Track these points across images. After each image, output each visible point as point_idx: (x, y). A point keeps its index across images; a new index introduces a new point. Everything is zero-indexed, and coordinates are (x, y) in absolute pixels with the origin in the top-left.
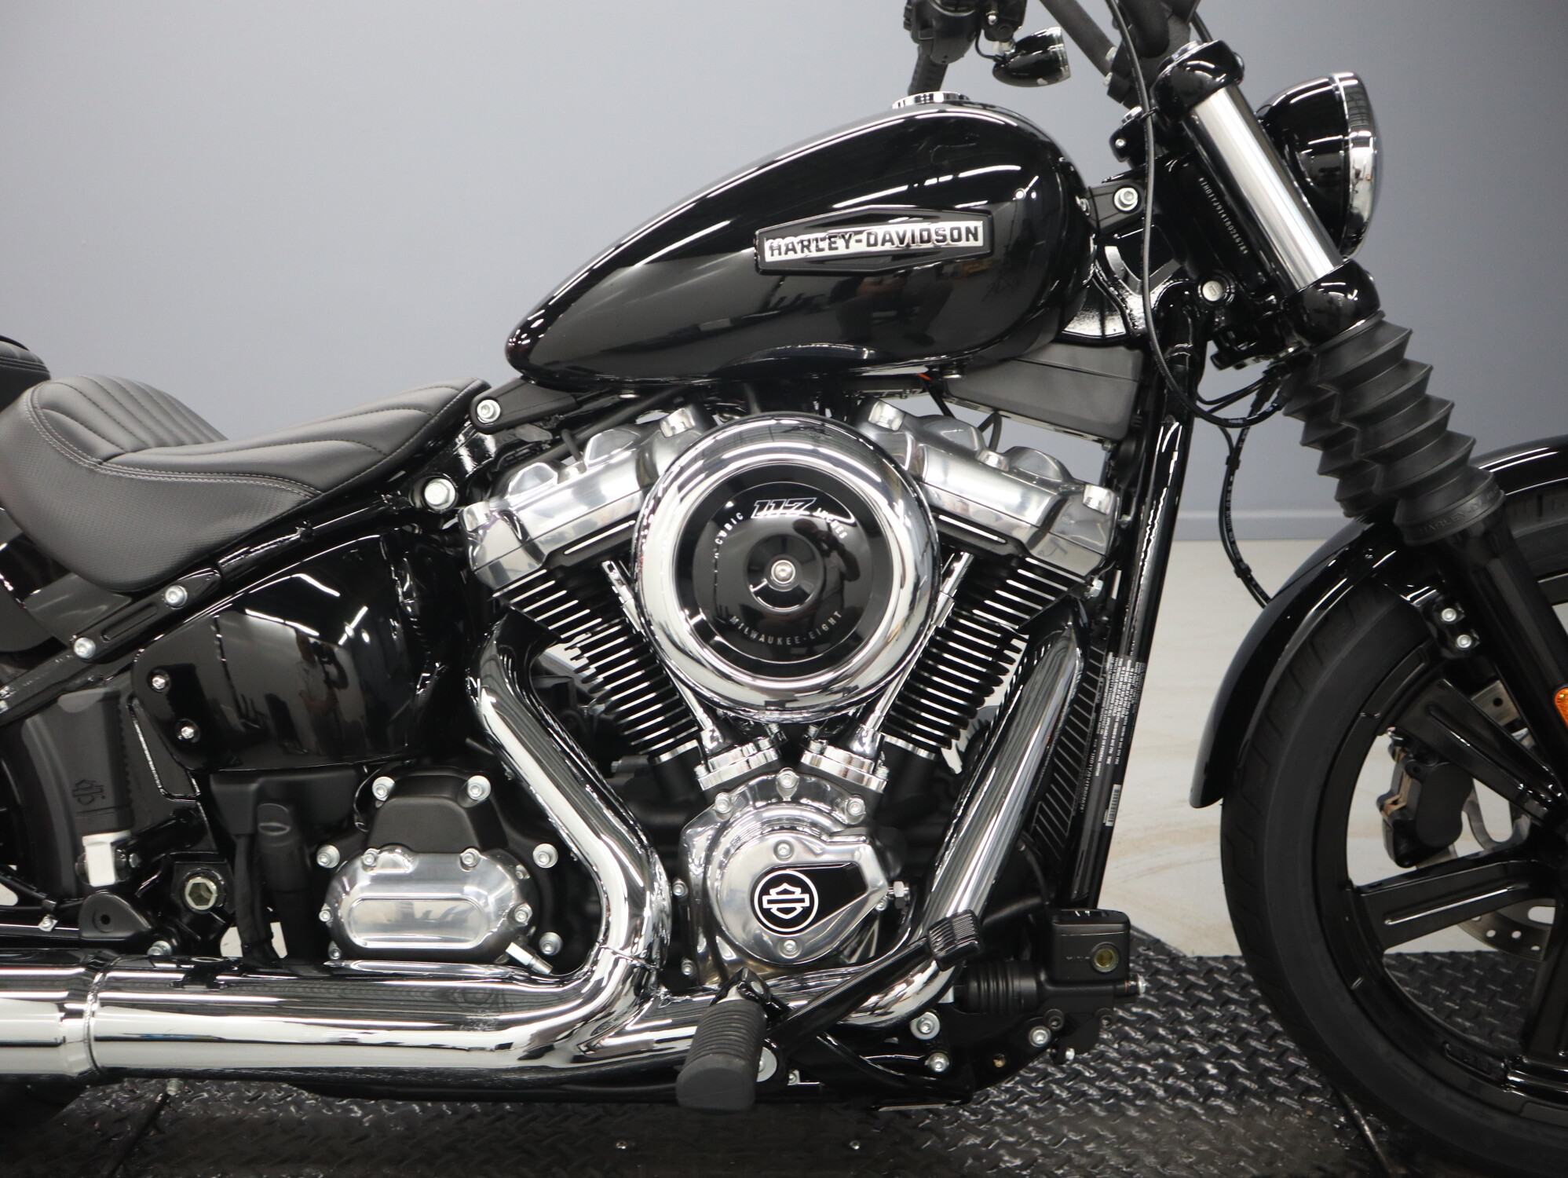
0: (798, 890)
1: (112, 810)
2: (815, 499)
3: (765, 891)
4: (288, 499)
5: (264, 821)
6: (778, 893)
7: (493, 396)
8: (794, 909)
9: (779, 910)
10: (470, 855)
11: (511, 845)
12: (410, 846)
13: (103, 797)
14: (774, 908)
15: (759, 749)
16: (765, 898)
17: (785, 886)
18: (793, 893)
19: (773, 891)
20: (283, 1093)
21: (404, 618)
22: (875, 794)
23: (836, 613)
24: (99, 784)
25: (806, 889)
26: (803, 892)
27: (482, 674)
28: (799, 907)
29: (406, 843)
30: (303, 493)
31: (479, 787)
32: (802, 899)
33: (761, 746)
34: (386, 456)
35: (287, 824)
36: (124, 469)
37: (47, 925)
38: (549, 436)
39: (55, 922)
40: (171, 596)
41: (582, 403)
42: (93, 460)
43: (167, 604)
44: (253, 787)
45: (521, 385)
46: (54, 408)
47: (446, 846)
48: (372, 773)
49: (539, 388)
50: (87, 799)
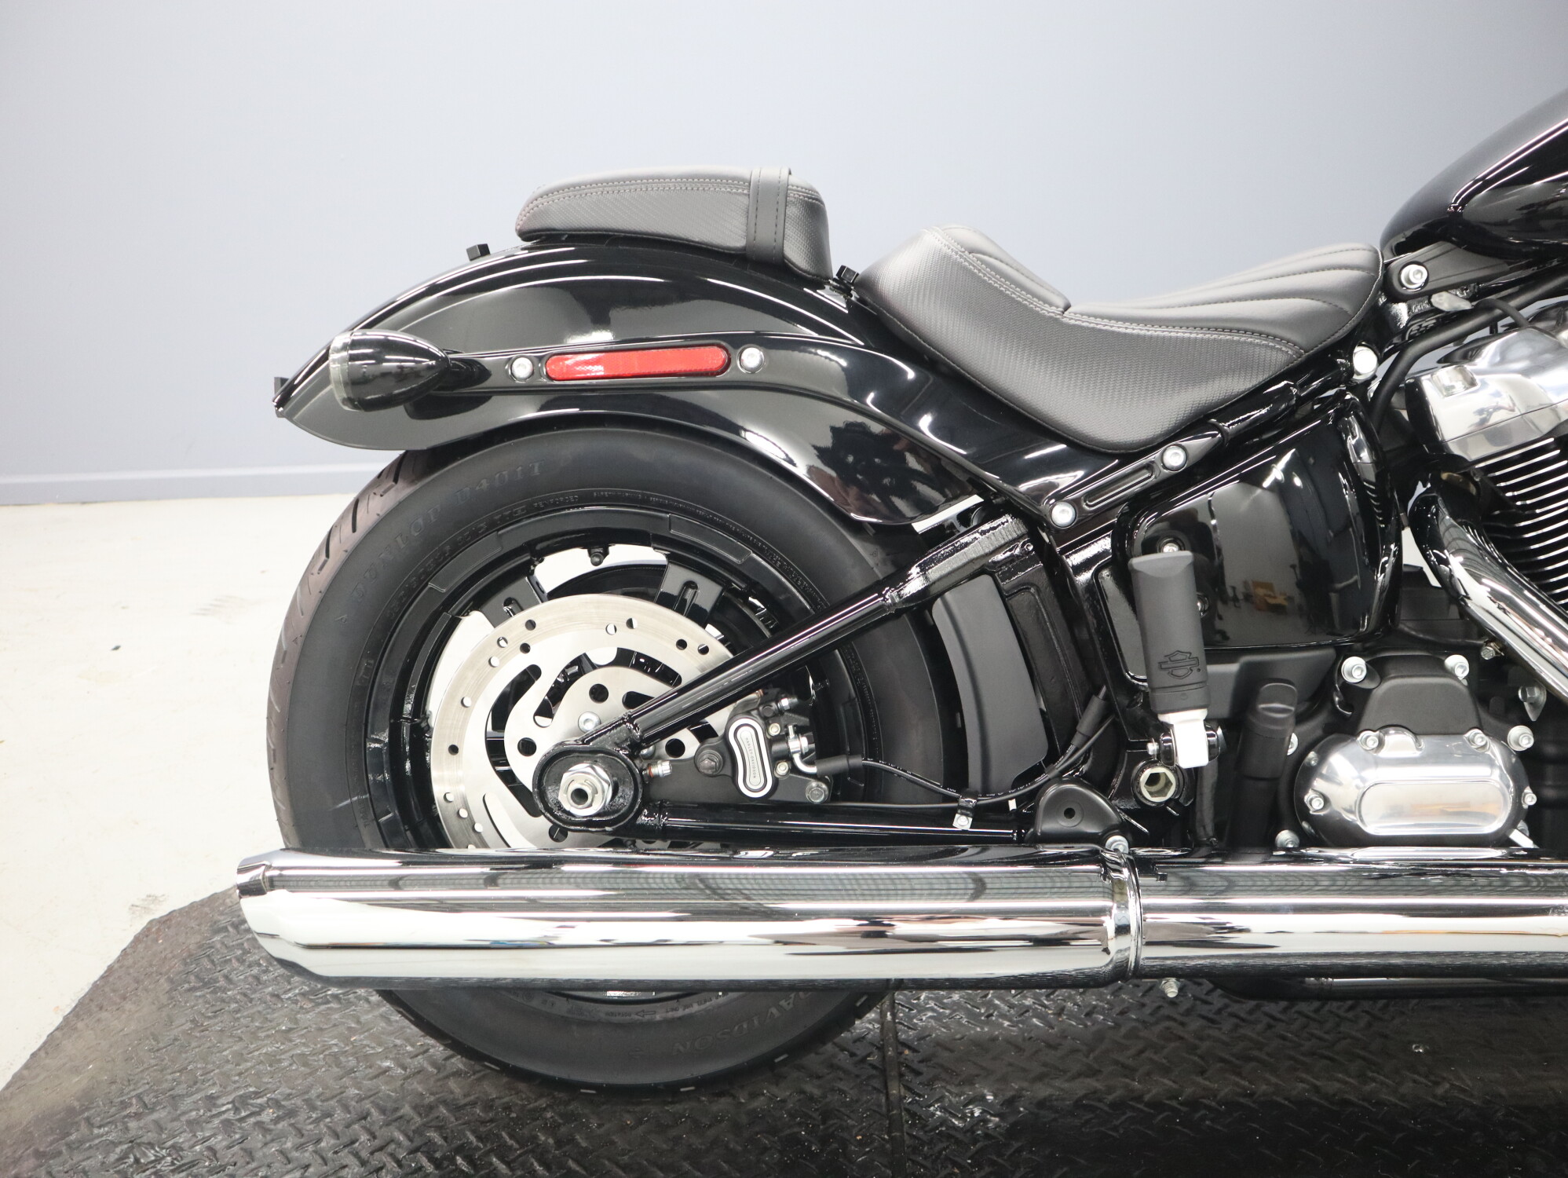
4: (1280, 358)
5: (1263, 703)
7: (1419, 260)
10: (1476, 735)
13: (1199, 670)
24: (1194, 655)
30: (1291, 351)
31: (1458, 667)
34: (1351, 317)
35: (1291, 705)
36: (1092, 319)
37: (962, 823)
38: (1466, 306)
39: (971, 819)
40: (1174, 458)
41: (1511, 271)
42: (1053, 309)
43: (1165, 467)
44: (1233, 668)
45: (1451, 250)
46: (984, 253)
47: (1450, 729)
48: (1344, 653)
49: (1471, 254)
50: (1181, 672)
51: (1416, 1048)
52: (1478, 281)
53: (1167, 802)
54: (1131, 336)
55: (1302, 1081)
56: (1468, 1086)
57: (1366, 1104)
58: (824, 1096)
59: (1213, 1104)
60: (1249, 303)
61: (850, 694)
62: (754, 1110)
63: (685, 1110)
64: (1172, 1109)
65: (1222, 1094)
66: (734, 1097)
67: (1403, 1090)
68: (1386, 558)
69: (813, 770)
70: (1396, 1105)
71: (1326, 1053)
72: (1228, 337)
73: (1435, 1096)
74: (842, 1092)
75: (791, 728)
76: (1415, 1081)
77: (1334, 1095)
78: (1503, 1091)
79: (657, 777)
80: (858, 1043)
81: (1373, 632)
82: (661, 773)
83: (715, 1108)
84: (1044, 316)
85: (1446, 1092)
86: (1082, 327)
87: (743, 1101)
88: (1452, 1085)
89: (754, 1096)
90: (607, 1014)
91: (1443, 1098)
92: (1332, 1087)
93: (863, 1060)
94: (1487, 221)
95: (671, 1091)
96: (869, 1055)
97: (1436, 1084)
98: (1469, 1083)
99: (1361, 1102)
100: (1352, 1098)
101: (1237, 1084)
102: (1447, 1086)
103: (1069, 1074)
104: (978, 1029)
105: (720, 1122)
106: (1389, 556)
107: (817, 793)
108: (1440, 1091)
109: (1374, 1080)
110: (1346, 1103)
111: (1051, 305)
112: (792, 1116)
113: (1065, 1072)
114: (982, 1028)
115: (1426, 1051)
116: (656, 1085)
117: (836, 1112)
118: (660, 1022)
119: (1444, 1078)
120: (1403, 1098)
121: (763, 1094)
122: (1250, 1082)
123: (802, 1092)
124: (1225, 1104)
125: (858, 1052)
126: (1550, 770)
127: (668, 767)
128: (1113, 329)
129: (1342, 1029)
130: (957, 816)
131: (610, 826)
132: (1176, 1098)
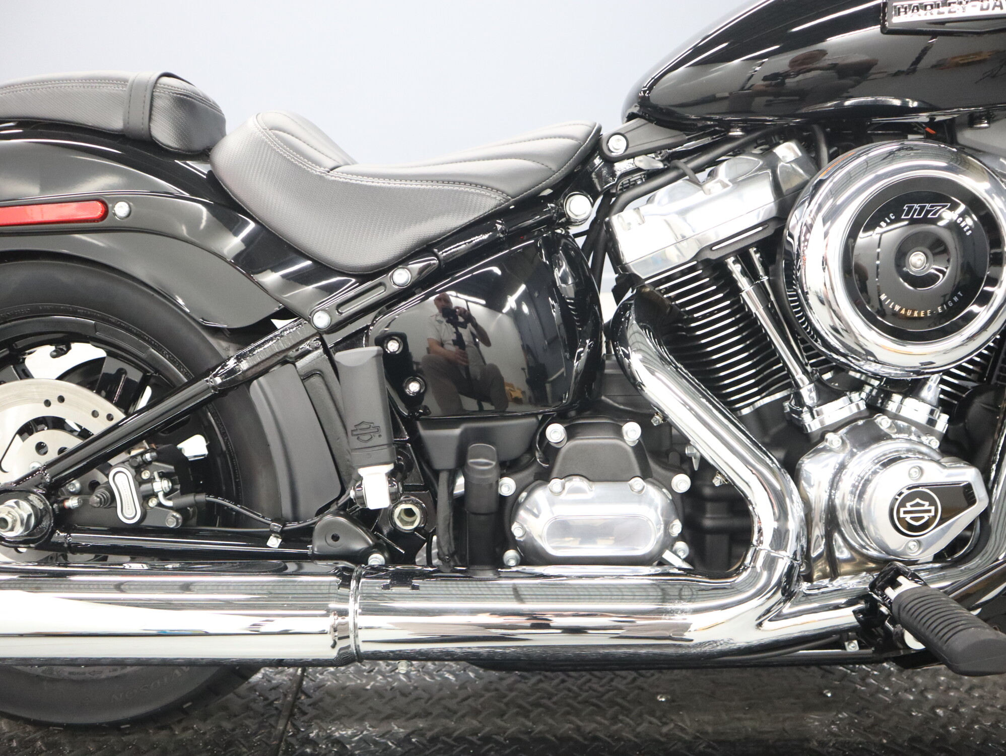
0: (927, 503)
1: (385, 447)
2: (949, 204)
3: (903, 504)
4: (488, 203)
5: (472, 458)
6: (912, 506)
7: (623, 132)
8: (923, 518)
9: (912, 518)
10: (637, 483)
11: (654, 475)
12: (588, 477)
13: (380, 436)
14: (908, 517)
15: (851, 401)
16: (902, 510)
17: (918, 500)
18: (923, 505)
19: (908, 504)
20: (390, 667)
21: (562, 301)
22: (941, 433)
23: (959, 293)
24: (376, 425)
25: (933, 503)
26: (930, 505)
27: (630, 342)
28: (926, 516)
29: (584, 474)
30: (498, 198)
31: (632, 431)
32: (928, 510)
33: (853, 398)
34: (555, 173)
35: (493, 460)
36: (349, 176)
37: (274, 543)
38: (660, 165)
39: (280, 540)
40: (402, 277)
41: (689, 140)
42: (322, 169)
43: (395, 284)
44: (457, 432)
45: (644, 124)
46: (280, 130)
47: (617, 476)
48: (547, 421)
49: (658, 127)
50: (366, 437)
51: (661, 697)
52: (670, 147)
53: (416, 529)
54: (375, 188)
55: (571, 722)
56: (687, 726)
57: (609, 740)
58: (233, 730)
59: (502, 739)
60: (477, 163)
61: (222, 449)
62: (182, 740)
63: (134, 740)
64: (471, 743)
65: (510, 732)
66: (172, 730)
67: (639, 729)
68: (582, 349)
69: (169, 503)
70: (630, 740)
71: (594, 701)
72: (452, 188)
73: (661, 734)
74: (247, 726)
75: (156, 474)
76: (651, 723)
77: (590, 733)
78: (710, 729)
79: (70, 509)
80: (273, 691)
81: (571, 403)
82: (71, 506)
83: (155, 738)
84: (312, 174)
85: (670, 730)
86: (338, 182)
87: (177, 733)
88: (676, 725)
89: (185, 729)
90: (70, 673)
91: (666, 735)
92: (589, 727)
93: (271, 703)
94: (672, 104)
95: (115, 727)
96: (276, 700)
97: (665, 724)
98: (688, 723)
99: (607, 738)
100: (601, 735)
101: (523, 725)
102: (672, 725)
103: (409, 716)
104: (359, 681)
105: (155, 748)
106: (584, 347)
107: (172, 521)
108: (665, 730)
109: (621, 721)
110: (596, 739)
111: (320, 166)
112: (206, 744)
113: (406, 713)
114: (361, 681)
115: (667, 701)
116: (101, 724)
117: (237, 742)
118: (104, 680)
119: (672, 720)
120: (637, 735)
121: (193, 728)
122: (534, 723)
123: (220, 727)
124: (509, 739)
125: (270, 697)
126: (709, 506)
127: (76, 501)
128: (363, 183)
129: (614, 683)
130: (271, 537)
131: (33, 543)
132: (476, 734)
